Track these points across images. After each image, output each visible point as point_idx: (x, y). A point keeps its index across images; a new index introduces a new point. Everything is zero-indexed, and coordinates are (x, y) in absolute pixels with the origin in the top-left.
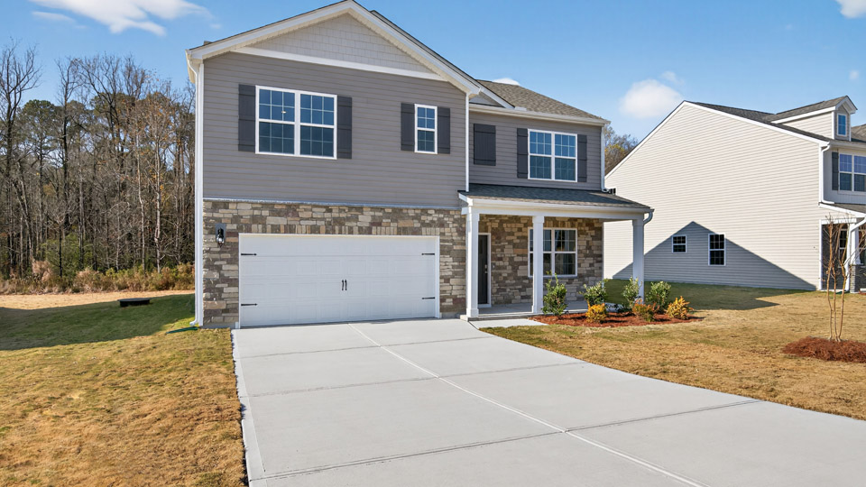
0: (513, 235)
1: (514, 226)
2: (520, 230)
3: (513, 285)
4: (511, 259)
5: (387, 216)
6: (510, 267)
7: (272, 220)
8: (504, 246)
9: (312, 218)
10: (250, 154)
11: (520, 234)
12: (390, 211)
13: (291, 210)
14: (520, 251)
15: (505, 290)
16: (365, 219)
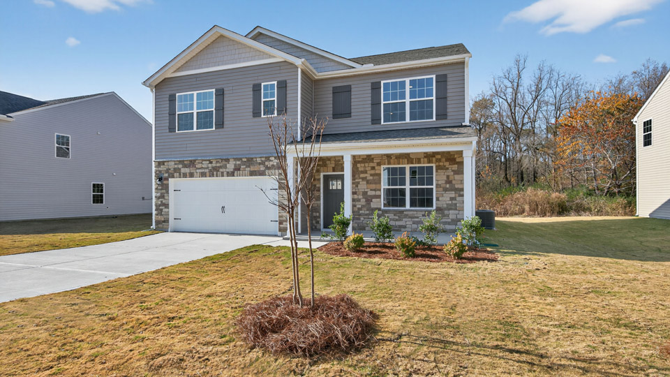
0: (366, 173)
1: (368, 165)
2: (373, 168)
3: (366, 215)
4: (365, 193)
5: (244, 163)
6: (364, 200)
7: (183, 170)
8: (359, 183)
9: (202, 168)
10: (173, 133)
11: (373, 172)
12: (245, 160)
13: (192, 163)
14: (373, 186)
15: (359, 219)
16: (231, 166)
